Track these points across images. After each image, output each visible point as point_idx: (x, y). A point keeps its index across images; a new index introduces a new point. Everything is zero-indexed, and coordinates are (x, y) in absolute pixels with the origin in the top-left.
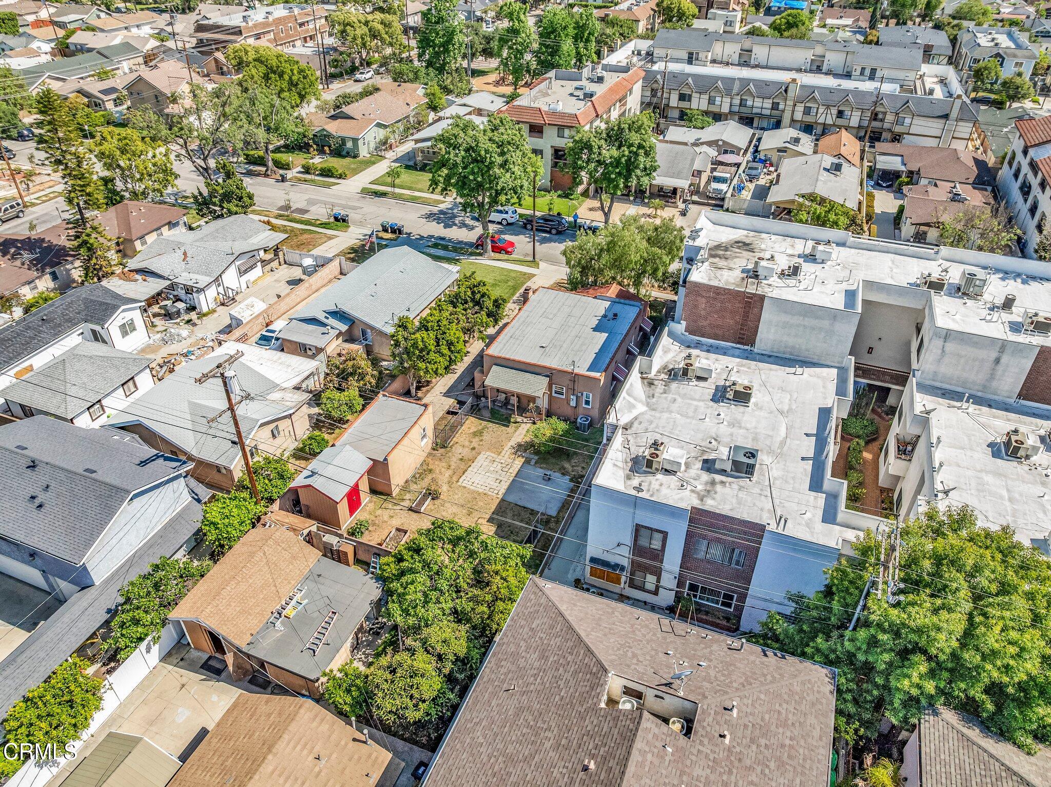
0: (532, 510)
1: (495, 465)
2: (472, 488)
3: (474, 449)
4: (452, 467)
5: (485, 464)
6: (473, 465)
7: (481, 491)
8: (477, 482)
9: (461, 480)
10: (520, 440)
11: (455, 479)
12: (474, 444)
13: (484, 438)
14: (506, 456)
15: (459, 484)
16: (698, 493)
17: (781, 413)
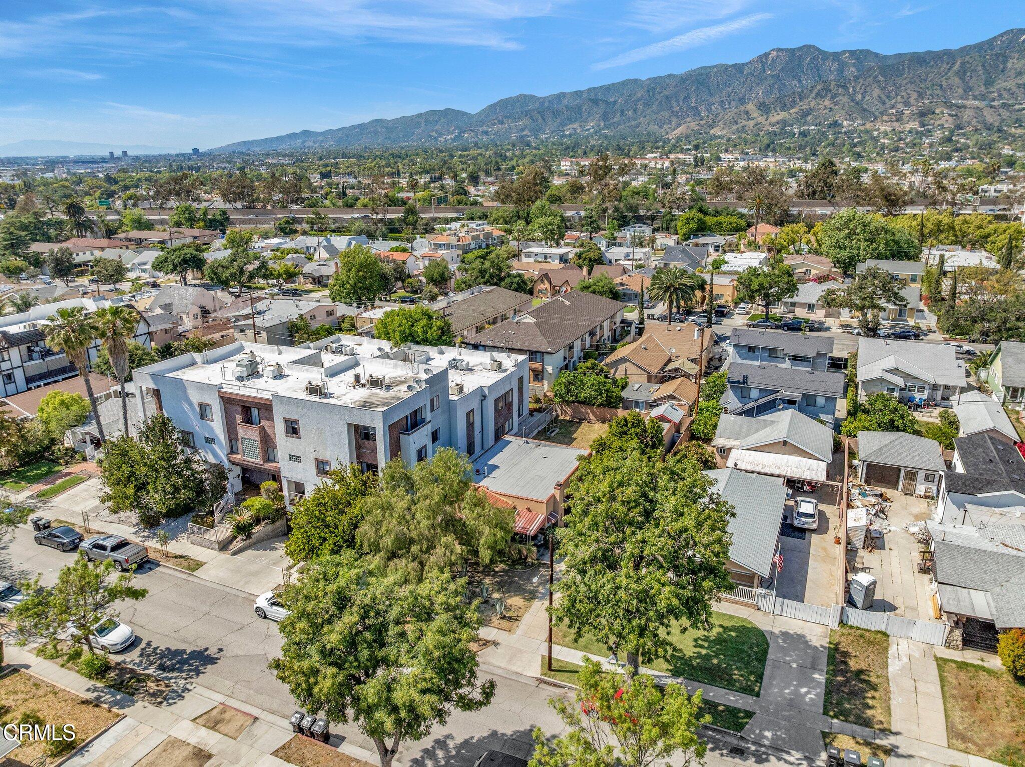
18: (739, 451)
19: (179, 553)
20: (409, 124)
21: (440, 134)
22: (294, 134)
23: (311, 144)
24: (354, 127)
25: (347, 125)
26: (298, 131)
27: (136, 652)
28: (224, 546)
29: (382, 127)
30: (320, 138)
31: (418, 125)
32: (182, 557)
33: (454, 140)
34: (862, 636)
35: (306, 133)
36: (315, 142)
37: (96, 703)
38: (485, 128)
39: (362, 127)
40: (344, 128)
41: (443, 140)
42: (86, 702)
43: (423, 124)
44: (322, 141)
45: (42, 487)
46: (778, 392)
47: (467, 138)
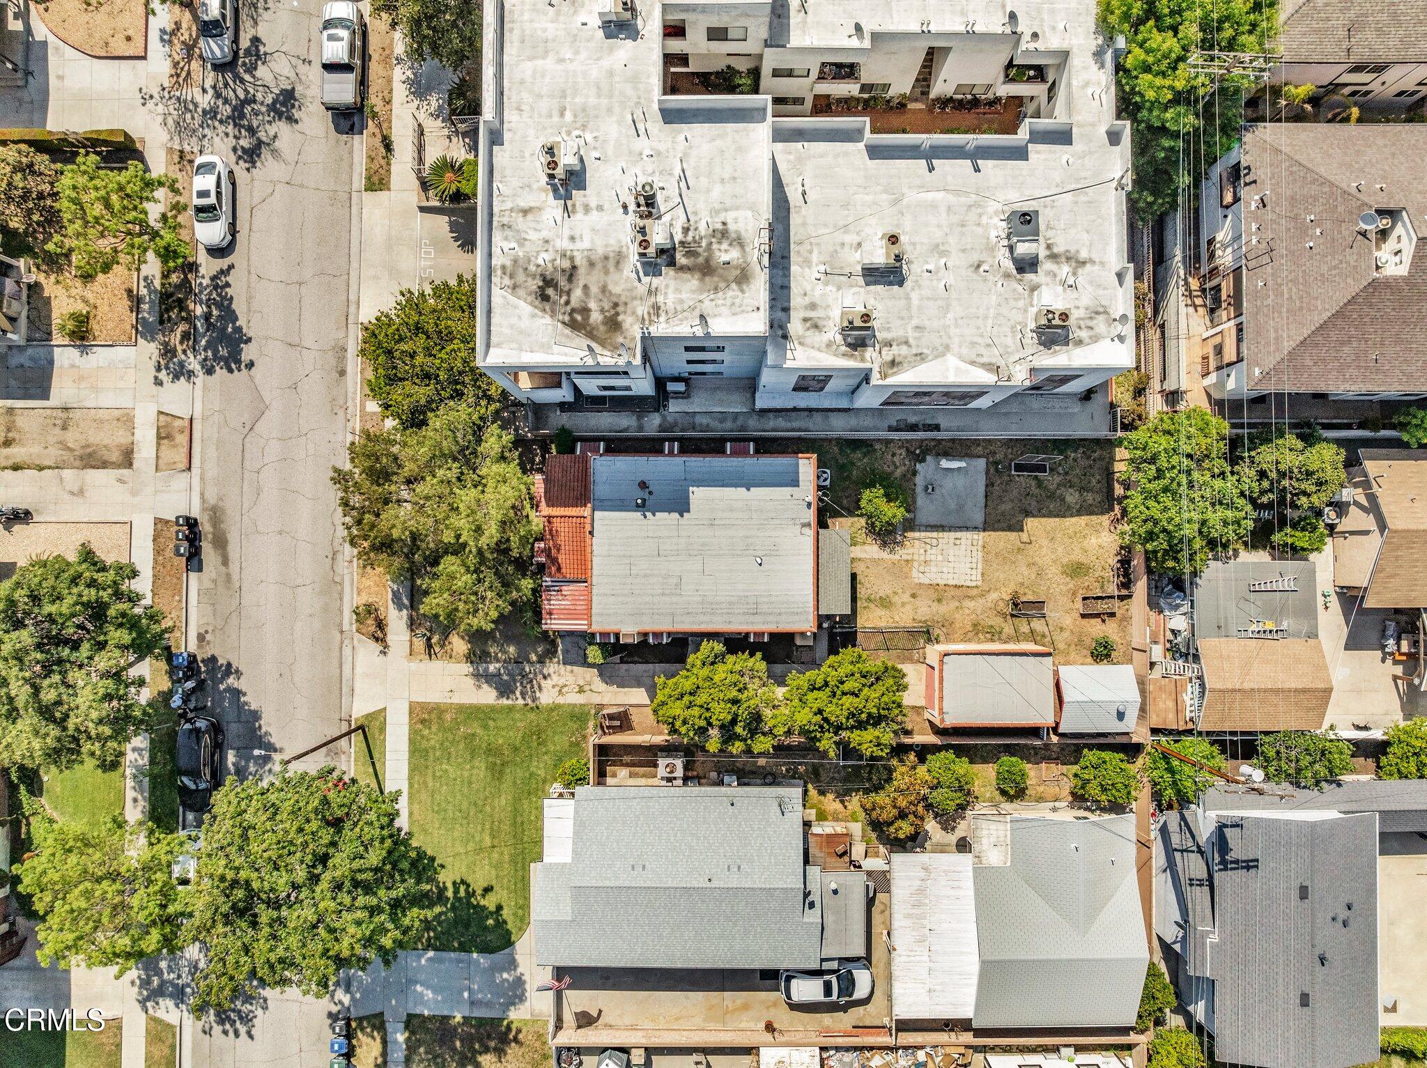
0: (987, 486)
1: (933, 557)
2: (980, 566)
3: (914, 596)
4: (957, 604)
5: (934, 569)
6: (942, 582)
7: (980, 554)
8: (968, 565)
9: (974, 584)
10: (876, 548)
11: (974, 592)
12: (906, 597)
13: (889, 592)
14: (911, 551)
15: (979, 583)
16: (1075, 269)
17: (896, 202)
42: (130, 292)
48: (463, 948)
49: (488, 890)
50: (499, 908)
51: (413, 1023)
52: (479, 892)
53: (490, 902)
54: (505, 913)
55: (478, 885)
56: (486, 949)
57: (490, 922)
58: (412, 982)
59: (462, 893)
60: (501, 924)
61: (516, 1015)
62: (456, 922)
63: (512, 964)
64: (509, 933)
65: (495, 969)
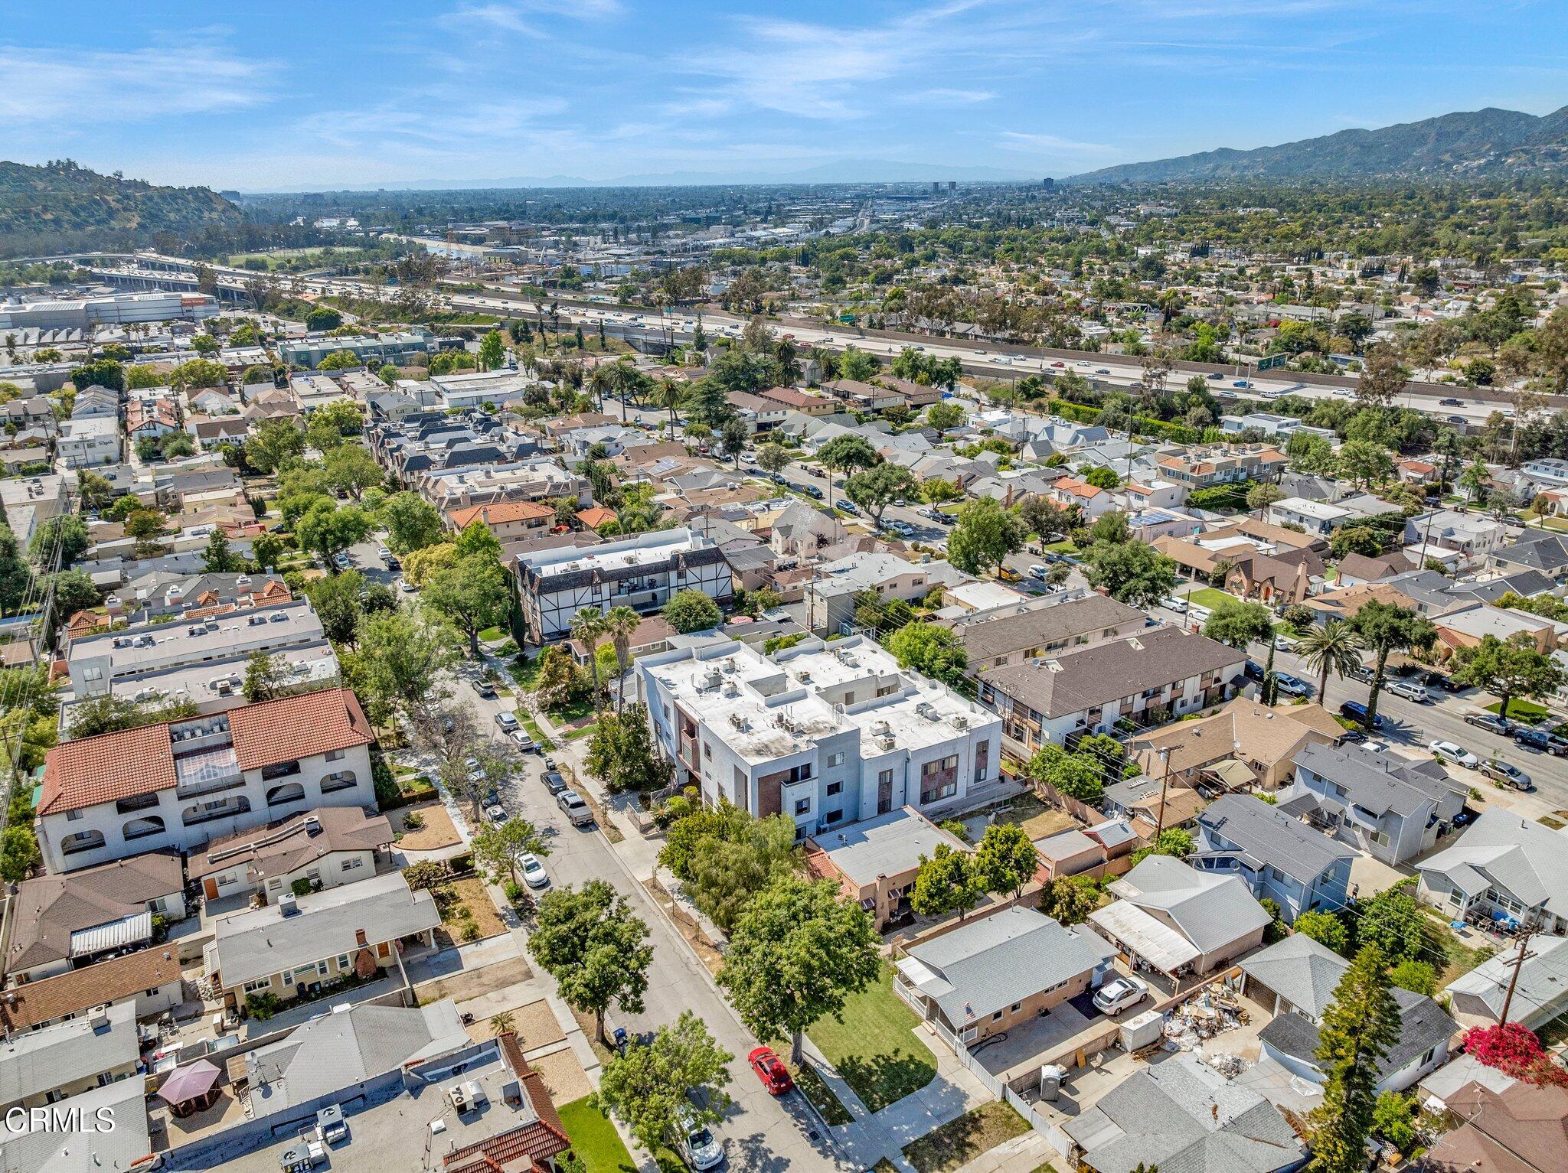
18: (1128, 904)
19: (615, 824)
20: (1404, 138)
21: (1459, 158)
22: (1204, 154)
23: (1228, 171)
24: (1306, 143)
25: (1296, 138)
26: (1210, 149)
27: (542, 892)
28: (644, 829)
29: (1355, 145)
30: (1245, 162)
31: (1422, 140)
32: (615, 828)
33: (1481, 169)
34: (1010, 1117)
35: (1224, 153)
36: (1233, 169)
37: (501, 917)
38: (1554, 146)
39: (1320, 143)
40: (1290, 144)
41: (1461, 169)
42: (497, 915)
43: (1432, 140)
44: (1245, 167)
45: (571, 728)
46: (1240, 850)
47: (1511, 165)
48: (908, 1091)
49: (896, 1052)
50: (911, 1057)
51: (906, 1150)
52: (892, 1056)
53: (903, 1056)
54: (917, 1058)
55: (888, 1051)
56: (922, 1085)
57: (912, 1066)
58: (889, 1129)
59: (882, 1062)
60: (919, 1065)
61: (969, 1107)
62: (891, 1079)
63: (944, 1082)
64: (927, 1066)
65: (934, 1092)
